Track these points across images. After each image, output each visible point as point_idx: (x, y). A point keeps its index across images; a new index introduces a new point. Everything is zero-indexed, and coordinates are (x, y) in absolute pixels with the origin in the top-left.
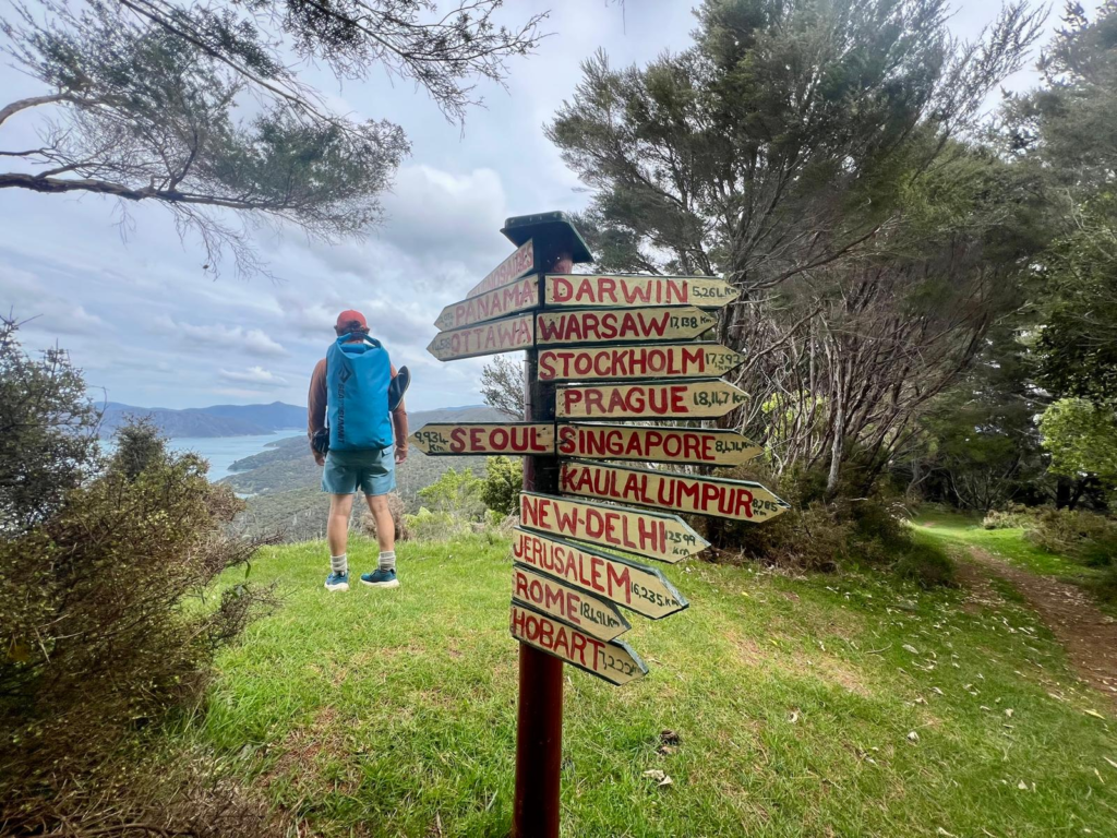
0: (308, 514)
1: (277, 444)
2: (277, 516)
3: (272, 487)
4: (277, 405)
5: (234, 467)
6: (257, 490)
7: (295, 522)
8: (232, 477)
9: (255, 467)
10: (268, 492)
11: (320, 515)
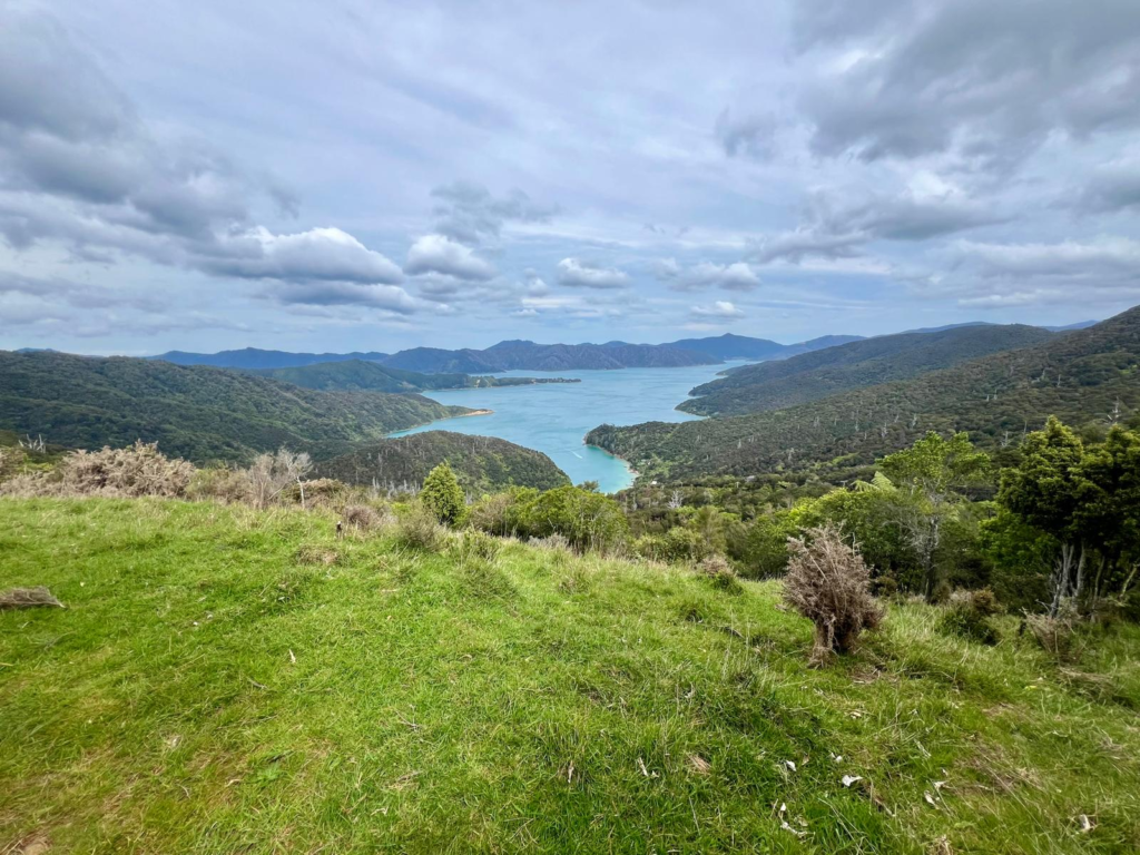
0: (751, 440)
1: (727, 372)
2: (726, 439)
3: (722, 411)
4: (728, 336)
5: (693, 393)
6: (710, 413)
7: (740, 445)
8: (691, 401)
9: (709, 393)
10: (718, 416)
11: (762, 443)
